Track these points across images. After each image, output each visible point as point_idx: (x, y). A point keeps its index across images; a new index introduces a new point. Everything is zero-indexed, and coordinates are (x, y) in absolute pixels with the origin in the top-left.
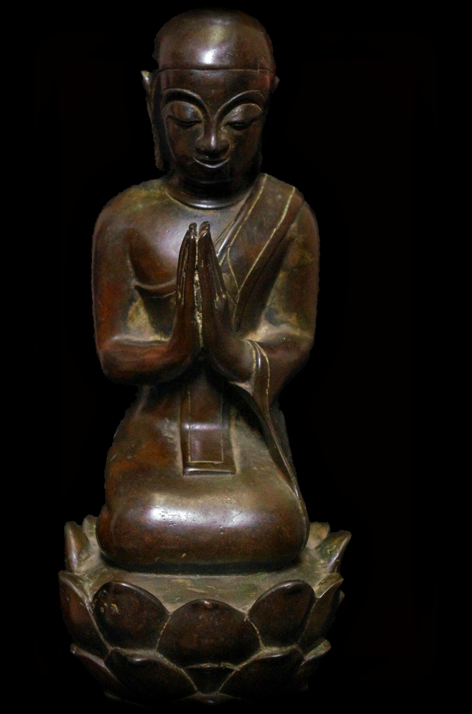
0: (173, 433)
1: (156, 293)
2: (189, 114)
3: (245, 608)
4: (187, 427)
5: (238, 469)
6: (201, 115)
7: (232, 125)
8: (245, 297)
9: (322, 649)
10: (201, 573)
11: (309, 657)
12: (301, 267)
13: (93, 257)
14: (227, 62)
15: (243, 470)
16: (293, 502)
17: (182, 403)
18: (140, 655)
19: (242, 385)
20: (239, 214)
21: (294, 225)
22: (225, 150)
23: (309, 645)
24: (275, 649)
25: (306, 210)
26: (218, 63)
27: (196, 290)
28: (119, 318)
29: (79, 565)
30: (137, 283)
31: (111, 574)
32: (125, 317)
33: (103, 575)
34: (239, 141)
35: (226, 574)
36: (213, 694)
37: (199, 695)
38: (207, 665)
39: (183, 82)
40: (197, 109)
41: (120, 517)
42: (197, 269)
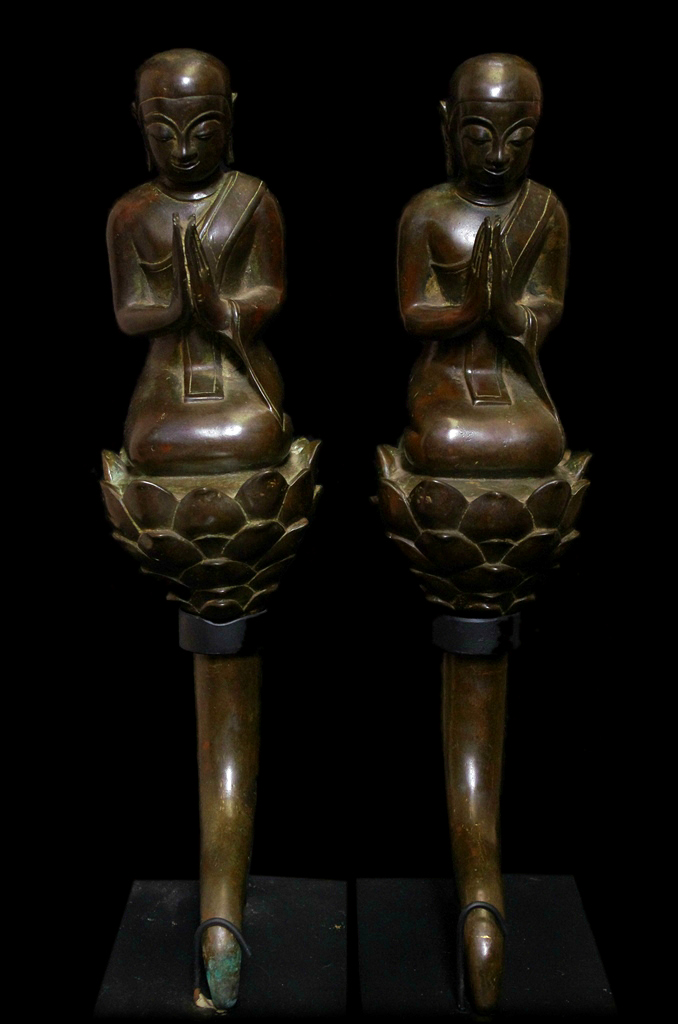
0: (459, 377)
1: (451, 270)
2: (482, 134)
3: (523, 500)
4: (470, 372)
5: (513, 402)
6: (491, 135)
7: (513, 142)
8: (516, 272)
9: (573, 535)
10: (487, 477)
11: (564, 540)
12: (557, 251)
14: (512, 96)
15: (516, 401)
16: (555, 426)
17: (466, 354)
18: (446, 534)
19: (517, 338)
20: (512, 210)
21: (552, 219)
22: (508, 161)
23: (564, 531)
24: (544, 530)
25: (560, 207)
26: (506, 98)
27: (489, 265)
28: (419, 290)
29: (391, 474)
30: (434, 263)
31: (419, 479)
32: (423, 288)
33: (412, 480)
34: (517, 155)
35: (505, 478)
36: (498, 564)
37: (486, 565)
38: (496, 541)
39: (478, 110)
40: (488, 131)
41: (429, 435)
42: (491, 250)
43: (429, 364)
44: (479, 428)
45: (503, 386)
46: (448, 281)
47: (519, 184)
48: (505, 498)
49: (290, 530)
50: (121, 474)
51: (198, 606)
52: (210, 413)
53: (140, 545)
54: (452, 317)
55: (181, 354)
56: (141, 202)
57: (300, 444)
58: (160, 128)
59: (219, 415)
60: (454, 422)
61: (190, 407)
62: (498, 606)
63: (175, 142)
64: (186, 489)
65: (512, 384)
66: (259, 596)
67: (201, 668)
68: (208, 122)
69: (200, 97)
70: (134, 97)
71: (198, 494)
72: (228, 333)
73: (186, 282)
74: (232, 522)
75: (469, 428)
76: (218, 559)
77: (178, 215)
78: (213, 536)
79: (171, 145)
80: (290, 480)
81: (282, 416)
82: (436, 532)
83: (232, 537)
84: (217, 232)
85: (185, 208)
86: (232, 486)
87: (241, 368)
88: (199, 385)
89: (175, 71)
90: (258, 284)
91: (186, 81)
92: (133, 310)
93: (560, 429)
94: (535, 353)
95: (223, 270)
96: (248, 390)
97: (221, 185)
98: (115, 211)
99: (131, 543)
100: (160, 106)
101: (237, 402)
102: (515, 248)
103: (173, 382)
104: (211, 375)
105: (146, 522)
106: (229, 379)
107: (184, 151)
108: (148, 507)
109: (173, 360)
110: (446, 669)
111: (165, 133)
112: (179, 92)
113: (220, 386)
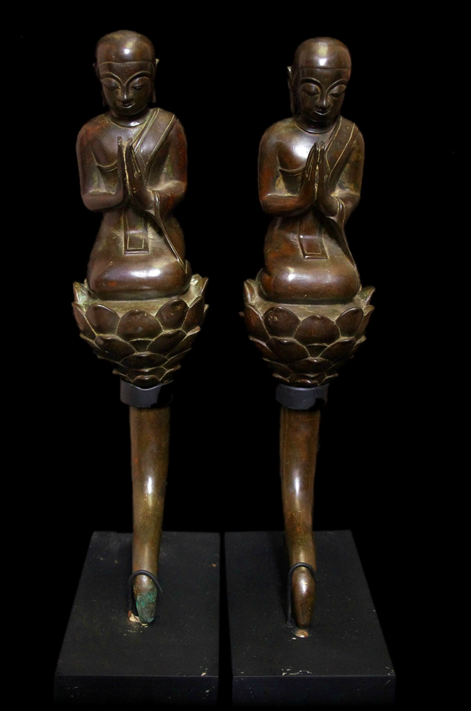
0: (295, 240)
1: (291, 173)
2: (313, 89)
3: (334, 319)
4: (302, 237)
5: (328, 257)
6: (319, 90)
7: (333, 95)
8: (332, 176)
9: (363, 339)
10: (311, 304)
11: (358, 342)
12: (357, 162)
14: (333, 65)
15: (331, 257)
16: (354, 272)
17: (300, 226)
18: (286, 340)
19: (332, 218)
20: (331, 136)
21: (355, 142)
22: (329, 107)
23: (358, 337)
24: (346, 338)
25: (360, 135)
26: (329, 66)
27: (317, 173)
28: (271, 185)
29: (252, 299)
30: (281, 168)
31: (270, 304)
32: (274, 185)
33: (265, 304)
34: (335, 102)
35: (323, 305)
36: (317, 358)
37: (310, 358)
38: (316, 344)
39: (312, 74)
40: (317, 87)
41: (276, 278)
42: (318, 163)
43: (276, 231)
44: (307, 274)
45: (323, 247)
46: (290, 180)
48: (323, 319)
49: (189, 334)
50: (85, 297)
51: (132, 379)
52: (141, 262)
53: (96, 342)
54: (292, 203)
55: (123, 223)
56: (98, 127)
58: (110, 82)
59: (145, 262)
60: (291, 270)
61: (128, 257)
62: (315, 381)
63: (120, 91)
64: (125, 310)
65: (327, 245)
66: (170, 372)
67: (133, 415)
68: (141, 78)
69: (135, 62)
71: (132, 314)
72: (152, 212)
73: (126, 180)
74: (152, 331)
75: (302, 273)
76: (145, 353)
77: (121, 138)
78: (142, 339)
79: (117, 93)
80: (190, 304)
81: (185, 264)
82: (279, 338)
83: (154, 340)
84: (147, 147)
85: (126, 131)
86: (154, 307)
87: (160, 232)
88: (134, 243)
89: (120, 45)
90: (171, 179)
91: (127, 51)
92: (93, 195)
93: (357, 275)
94: (343, 227)
95: (149, 169)
96: (164, 247)
97: (148, 117)
98: (82, 132)
99: (91, 340)
100: (110, 67)
101: (157, 255)
102: (332, 161)
103: (117, 241)
104: (141, 237)
105: (100, 329)
106: (152, 239)
107: (125, 97)
108: (101, 320)
109: (117, 226)
110: (283, 416)
111: (113, 85)
112: (122, 59)
113: (146, 244)
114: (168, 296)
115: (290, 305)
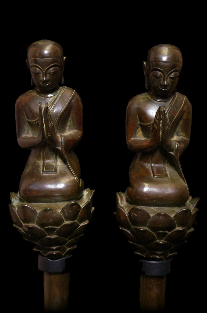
0: (149, 167)
1: (146, 126)
2: (159, 75)
3: (172, 216)
4: (153, 165)
5: (169, 177)
6: (162, 75)
7: (171, 78)
9: (192, 230)
10: (158, 206)
11: (188, 232)
12: (187, 119)
13: (126, 115)
14: (171, 60)
15: (171, 177)
16: (185, 187)
17: (152, 158)
18: (142, 228)
19: (171, 153)
20: (170, 104)
21: (185, 107)
22: (169, 85)
23: (188, 228)
24: (180, 228)
25: (189, 103)
26: (168, 61)
27: (161, 125)
28: (134, 133)
29: (121, 204)
30: (140, 123)
31: (132, 206)
32: (136, 132)
33: (129, 207)
34: (172, 83)
35: (165, 207)
36: (162, 241)
37: (158, 241)
38: (161, 232)
39: (158, 65)
40: (161, 73)
41: (136, 190)
42: (161, 119)
43: (137, 161)
44: (156, 187)
45: (166, 171)
46: (145, 130)
47: (173, 93)
48: (166, 215)
49: (82, 225)
50: (17, 201)
51: (46, 253)
52: (52, 179)
53: (23, 229)
54: (146, 144)
55: (42, 155)
56: (28, 97)
57: (87, 191)
58: (36, 70)
59: (55, 179)
60: (146, 185)
61: (44, 176)
62: (162, 257)
63: (41, 75)
64: (42, 208)
65: (169, 170)
66: (69, 250)
67: (46, 278)
68: (54, 67)
69: (51, 58)
70: (27, 58)
71: (46, 211)
72: (60, 148)
73: (44, 129)
74: (58, 222)
75: (152, 187)
76: (53, 236)
77: (41, 103)
78: (51, 227)
79: (40, 76)
80: (82, 206)
81: (80, 181)
82: (138, 227)
83: (59, 228)
84: (57, 109)
85: (45, 100)
86: (59, 207)
87: (65, 162)
88: (48, 168)
89: (42, 48)
90: (72, 129)
91: (46, 52)
92: (24, 138)
93: (187, 188)
94: (178, 158)
95: (59, 123)
96: (67, 170)
97: (59, 91)
98: (18, 100)
99: (20, 228)
100: (36, 61)
101: (63, 175)
102: (171, 118)
103: (38, 167)
104: (53, 164)
105: (25, 221)
106: (60, 166)
107: (44, 79)
108: (27, 215)
109: (38, 158)
110: (142, 280)
111: (37, 72)
112: (43, 56)
113: (56, 168)
114: (69, 200)
115: (145, 207)
